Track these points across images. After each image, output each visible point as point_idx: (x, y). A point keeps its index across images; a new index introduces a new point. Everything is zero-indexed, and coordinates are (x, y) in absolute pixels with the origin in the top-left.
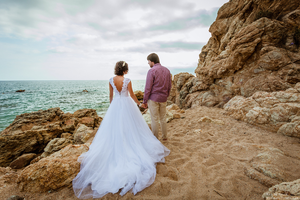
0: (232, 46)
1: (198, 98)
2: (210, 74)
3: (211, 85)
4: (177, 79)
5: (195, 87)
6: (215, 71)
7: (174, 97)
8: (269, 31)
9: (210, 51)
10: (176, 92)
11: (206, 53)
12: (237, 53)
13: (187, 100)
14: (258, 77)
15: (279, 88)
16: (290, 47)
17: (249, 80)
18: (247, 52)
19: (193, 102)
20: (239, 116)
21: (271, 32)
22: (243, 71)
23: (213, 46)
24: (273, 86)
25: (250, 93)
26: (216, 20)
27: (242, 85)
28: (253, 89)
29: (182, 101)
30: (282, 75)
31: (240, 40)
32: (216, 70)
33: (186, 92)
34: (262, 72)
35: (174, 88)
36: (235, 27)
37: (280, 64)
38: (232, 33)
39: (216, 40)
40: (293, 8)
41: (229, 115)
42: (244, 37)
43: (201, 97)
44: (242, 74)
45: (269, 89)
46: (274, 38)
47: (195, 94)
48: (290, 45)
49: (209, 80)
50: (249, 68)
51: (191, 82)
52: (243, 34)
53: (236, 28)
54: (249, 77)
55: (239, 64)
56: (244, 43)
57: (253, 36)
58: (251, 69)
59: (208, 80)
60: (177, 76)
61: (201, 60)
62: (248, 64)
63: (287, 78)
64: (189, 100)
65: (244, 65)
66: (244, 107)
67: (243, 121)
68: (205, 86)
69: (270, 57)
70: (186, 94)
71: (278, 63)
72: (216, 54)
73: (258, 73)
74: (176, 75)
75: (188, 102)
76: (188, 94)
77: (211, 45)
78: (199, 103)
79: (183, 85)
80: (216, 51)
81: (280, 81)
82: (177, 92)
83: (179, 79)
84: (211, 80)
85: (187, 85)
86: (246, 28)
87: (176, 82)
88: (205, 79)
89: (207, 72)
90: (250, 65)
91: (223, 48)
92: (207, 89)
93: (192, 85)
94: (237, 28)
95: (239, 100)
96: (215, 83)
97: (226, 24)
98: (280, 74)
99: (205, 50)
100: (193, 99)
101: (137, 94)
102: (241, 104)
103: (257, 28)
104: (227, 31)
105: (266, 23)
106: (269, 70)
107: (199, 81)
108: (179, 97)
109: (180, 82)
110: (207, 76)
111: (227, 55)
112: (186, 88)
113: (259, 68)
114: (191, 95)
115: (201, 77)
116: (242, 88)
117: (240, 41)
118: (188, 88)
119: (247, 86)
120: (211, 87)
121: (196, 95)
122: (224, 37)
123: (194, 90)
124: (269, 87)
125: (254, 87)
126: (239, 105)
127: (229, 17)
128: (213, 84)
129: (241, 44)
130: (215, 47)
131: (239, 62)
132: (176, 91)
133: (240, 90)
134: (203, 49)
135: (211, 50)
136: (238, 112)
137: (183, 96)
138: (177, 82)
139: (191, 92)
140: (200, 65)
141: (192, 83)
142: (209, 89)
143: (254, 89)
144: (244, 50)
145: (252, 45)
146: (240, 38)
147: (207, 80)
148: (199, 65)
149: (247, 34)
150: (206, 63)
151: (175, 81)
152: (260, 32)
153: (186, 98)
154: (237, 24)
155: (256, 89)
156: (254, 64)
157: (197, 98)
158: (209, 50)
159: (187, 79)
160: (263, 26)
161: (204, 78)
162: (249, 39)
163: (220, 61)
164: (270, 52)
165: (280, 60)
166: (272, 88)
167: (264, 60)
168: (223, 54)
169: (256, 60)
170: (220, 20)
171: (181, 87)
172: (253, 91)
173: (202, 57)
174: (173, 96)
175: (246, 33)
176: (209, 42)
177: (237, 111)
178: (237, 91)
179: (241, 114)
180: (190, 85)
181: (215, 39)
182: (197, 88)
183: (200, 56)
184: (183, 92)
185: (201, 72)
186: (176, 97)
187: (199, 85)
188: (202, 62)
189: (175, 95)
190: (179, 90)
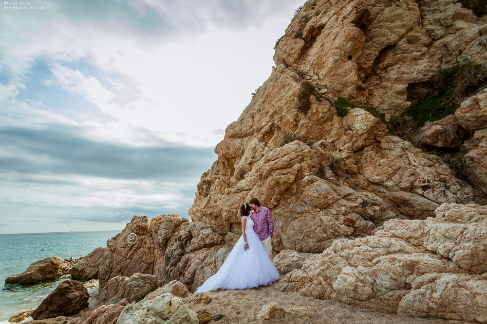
0: (265, 172)
1: (208, 260)
2: (225, 215)
3: (225, 234)
4: (159, 227)
5: (200, 239)
6: (234, 210)
7: (150, 264)
8: (307, 157)
9: (217, 180)
10: (155, 253)
11: (209, 183)
12: (273, 182)
13: (184, 267)
14: (303, 218)
15: (338, 234)
16: (331, 178)
17: (291, 223)
18: (286, 182)
19: (197, 271)
20: (318, 288)
21: (309, 158)
22: (280, 210)
23: (220, 173)
24: (331, 230)
25: (298, 244)
26: (224, 138)
27: (282, 231)
28: (302, 237)
29: (171, 271)
30: (336, 214)
31: (276, 163)
32: (236, 208)
33: (179, 251)
34: (307, 211)
35: (152, 245)
36: (255, 150)
37: (330, 199)
38: (253, 156)
39: (225, 166)
40: (319, 138)
41: (297, 290)
42: (280, 161)
43: (213, 258)
44: (280, 215)
45: (325, 235)
46: (313, 167)
47: (201, 254)
48: (331, 177)
49: (223, 226)
50: (287, 205)
51: (187, 230)
52: (277, 157)
53: (256, 152)
54: (290, 219)
55: (275, 199)
56: (281, 169)
57: (291, 160)
58: (291, 207)
59: (221, 225)
60: (159, 221)
61: (200, 194)
62: (285, 199)
63: (342, 218)
64: (189, 266)
65: (280, 200)
66: (323, 270)
67: (329, 298)
68: (216, 237)
69: (317, 189)
70: (179, 255)
71: (327, 197)
72: (228, 184)
73: (302, 213)
74: (156, 217)
75: (187, 273)
76: (182, 254)
77: (218, 171)
78: (211, 270)
79: (170, 238)
80: (227, 180)
81: (337, 223)
82: (157, 252)
83: (163, 226)
84: (225, 225)
85: (181, 236)
86: (278, 151)
87: (156, 232)
88: (216, 224)
89: (219, 211)
90: (289, 201)
91: (239, 176)
92: (222, 243)
93: (190, 237)
94: (258, 151)
95: (293, 257)
96: (232, 230)
97: (240, 145)
98: (333, 212)
99: (208, 178)
100: (198, 264)
101: (47, 267)
102: (317, 265)
103: (293, 151)
104: (242, 154)
105: (302, 147)
106: (316, 207)
107: (206, 228)
108: (164, 262)
109: (163, 232)
110: (218, 219)
111: (249, 185)
112: (178, 243)
113: (303, 205)
114: (192, 255)
115: (208, 221)
116: (284, 237)
117: (276, 165)
118: (182, 243)
119: (292, 232)
120: (227, 237)
121: (203, 256)
122: (238, 161)
123: (196, 246)
124: (325, 233)
125: (302, 233)
126: (313, 267)
127: (243, 137)
128: (230, 232)
129: (277, 169)
130: (225, 175)
131: (275, 196)
132: (156, 250)
133: (281, 241)
134: (202, 177)
135: (219, 178)
136: (315, 282)
137: (172, 261)
138: (159, 231)
139: (188, 249)
140: (198, 202)
141: (190, 232)
142: (224, 242)
143: (304, 237)
144: (283, 178)
145: (291, 172)
146: (274, 162)
147: (219, 226)
148: (196, 201)
149: (282, 157)
150: (210, 198)
151: (154, 231)
152: (298, 156)
153: (181, 264)
154: (257, 146)
155: (306, 237)
156: (294, 199)
157: (205, 261)
158: (215, 178)
159: (177, 226)
160: (300, 150)
161: (213, 222)
162: (286, 163)
163: (240, 195)
164: (315, 184)
165: (329, 194)
166: (328, 233)
167: (310, 193)
168: (243, 185)
169: (296, 193)
170: (230, 139)
171: (166, 241)
172: (302, 241)
173: (203, 189)
174: (149, 262)
175: (280, 156)
176: (213, 168)
177: (311, 280)
178: (277, 242)
179: (321, 284)
180: (186, 237)
181: (224, 163)
182: (204, 241)
183: (200, 187)
184: (173, 251)
185: (208, 212)
186: (155, 264)
187: (206, 236)
188: (203, 197)
189: (154, 260)
190: (162, 248)
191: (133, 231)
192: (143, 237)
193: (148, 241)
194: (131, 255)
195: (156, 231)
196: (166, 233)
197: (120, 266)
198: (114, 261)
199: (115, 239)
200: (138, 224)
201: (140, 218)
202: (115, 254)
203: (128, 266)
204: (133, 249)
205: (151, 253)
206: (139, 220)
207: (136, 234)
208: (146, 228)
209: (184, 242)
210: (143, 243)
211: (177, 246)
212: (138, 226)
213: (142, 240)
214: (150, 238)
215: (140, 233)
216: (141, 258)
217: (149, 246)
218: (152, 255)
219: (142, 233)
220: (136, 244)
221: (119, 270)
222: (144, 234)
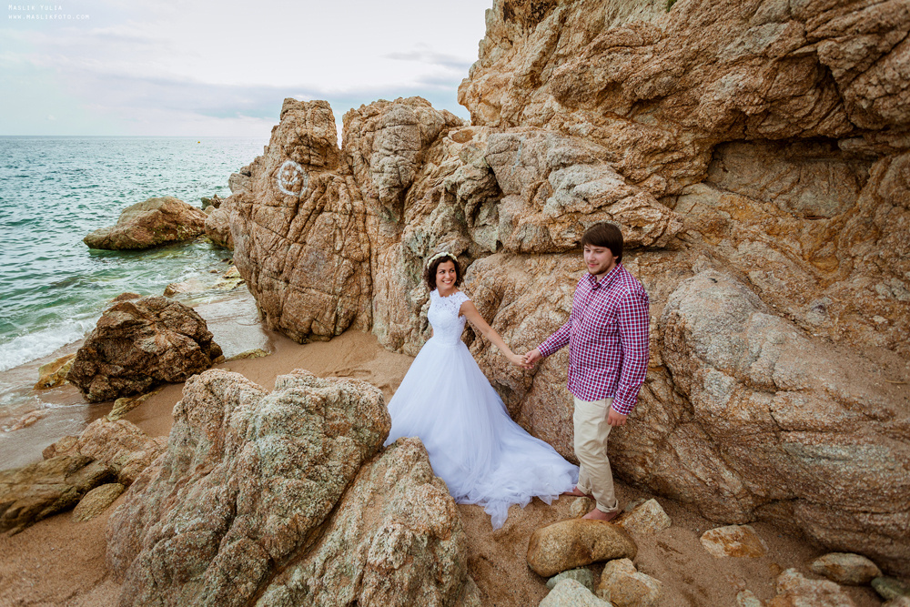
3: (682, 195)
4: (371, 142)
5: (554, 211)
7: (359, 262)
10: (370, 231)
33: (453, 241)
35: (358, 204)
49: (676, 156)
51: (479, 161)
59: (666, 151)
60: (368, 117)
74: (356, 108)
79: (411, 183)
82: (377, 227)
83: (383, 139)
84: (691, 151)
85: (455, 186)
87: (365, 160)
88: (635, 144)
89: (676, 68)
93: (491, 190)
107: (581, 160)
109: (388, 161)
112: (443, 211)
114: (516, 274)
123: (530, 234)
128: (702, 188)
132: (371, 221)
138: (373, 158)
139: (486, 238)
140: (495, 52)
141: (490, 171)
147: (652, 152)
148: (485, 51)
150: (563, 20)
151: (356, 154)
171: (400, 197)
174: (355, 255)
180: (478, 191)
184: (428, 237)
185: (598, 78)
186: (373, 263)
187: (596, 203)
188: (518, 26)
189: (370, 250)
190: (389, 213)
191: (288, 154)
192: (325, 175)
193: (342, 192)
194: (300, 231)
195: (363, 158)
196: (397, 167)
197: (276, 260)
198: (258, 246)
199: (249, 175)
200: (298, 130)
201: (304, 108)
202: (254, 225)
203: (296, 261)
204: (302, 212)
205: (356, 229)
206: (301, 113)
207: (302, 163)
208: (329, 145)
209: (468, 209)
210: (328, 194)
211: (444, 222)
212: (302, 137)
213: (324, 187)
214: (349, 178)
215: (314, 161)
216: (330, 242)
217: (349, 207)
218: (362, 235)
219: (321, 163)
220: (307, 197)
221: (275, 269)
222: (325, 166)
